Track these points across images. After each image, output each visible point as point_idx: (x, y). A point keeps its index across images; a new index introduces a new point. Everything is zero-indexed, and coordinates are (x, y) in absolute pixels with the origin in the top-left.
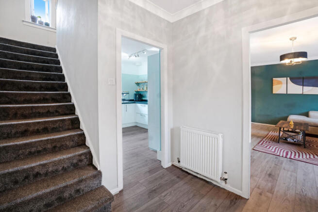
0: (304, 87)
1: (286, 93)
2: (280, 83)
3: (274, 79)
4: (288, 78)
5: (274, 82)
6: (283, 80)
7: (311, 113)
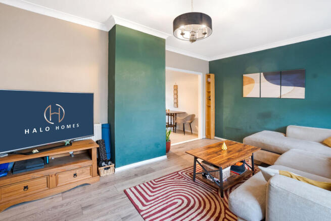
0: (282, 87)
1: (259, 97)
2: (251, 81)
3: (244, 75)
4: (262, 74)
5: (244, 80)
6: (255, 76)
7: (291, 129)
